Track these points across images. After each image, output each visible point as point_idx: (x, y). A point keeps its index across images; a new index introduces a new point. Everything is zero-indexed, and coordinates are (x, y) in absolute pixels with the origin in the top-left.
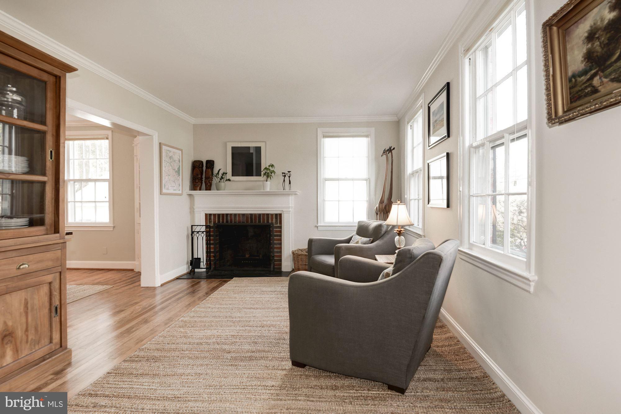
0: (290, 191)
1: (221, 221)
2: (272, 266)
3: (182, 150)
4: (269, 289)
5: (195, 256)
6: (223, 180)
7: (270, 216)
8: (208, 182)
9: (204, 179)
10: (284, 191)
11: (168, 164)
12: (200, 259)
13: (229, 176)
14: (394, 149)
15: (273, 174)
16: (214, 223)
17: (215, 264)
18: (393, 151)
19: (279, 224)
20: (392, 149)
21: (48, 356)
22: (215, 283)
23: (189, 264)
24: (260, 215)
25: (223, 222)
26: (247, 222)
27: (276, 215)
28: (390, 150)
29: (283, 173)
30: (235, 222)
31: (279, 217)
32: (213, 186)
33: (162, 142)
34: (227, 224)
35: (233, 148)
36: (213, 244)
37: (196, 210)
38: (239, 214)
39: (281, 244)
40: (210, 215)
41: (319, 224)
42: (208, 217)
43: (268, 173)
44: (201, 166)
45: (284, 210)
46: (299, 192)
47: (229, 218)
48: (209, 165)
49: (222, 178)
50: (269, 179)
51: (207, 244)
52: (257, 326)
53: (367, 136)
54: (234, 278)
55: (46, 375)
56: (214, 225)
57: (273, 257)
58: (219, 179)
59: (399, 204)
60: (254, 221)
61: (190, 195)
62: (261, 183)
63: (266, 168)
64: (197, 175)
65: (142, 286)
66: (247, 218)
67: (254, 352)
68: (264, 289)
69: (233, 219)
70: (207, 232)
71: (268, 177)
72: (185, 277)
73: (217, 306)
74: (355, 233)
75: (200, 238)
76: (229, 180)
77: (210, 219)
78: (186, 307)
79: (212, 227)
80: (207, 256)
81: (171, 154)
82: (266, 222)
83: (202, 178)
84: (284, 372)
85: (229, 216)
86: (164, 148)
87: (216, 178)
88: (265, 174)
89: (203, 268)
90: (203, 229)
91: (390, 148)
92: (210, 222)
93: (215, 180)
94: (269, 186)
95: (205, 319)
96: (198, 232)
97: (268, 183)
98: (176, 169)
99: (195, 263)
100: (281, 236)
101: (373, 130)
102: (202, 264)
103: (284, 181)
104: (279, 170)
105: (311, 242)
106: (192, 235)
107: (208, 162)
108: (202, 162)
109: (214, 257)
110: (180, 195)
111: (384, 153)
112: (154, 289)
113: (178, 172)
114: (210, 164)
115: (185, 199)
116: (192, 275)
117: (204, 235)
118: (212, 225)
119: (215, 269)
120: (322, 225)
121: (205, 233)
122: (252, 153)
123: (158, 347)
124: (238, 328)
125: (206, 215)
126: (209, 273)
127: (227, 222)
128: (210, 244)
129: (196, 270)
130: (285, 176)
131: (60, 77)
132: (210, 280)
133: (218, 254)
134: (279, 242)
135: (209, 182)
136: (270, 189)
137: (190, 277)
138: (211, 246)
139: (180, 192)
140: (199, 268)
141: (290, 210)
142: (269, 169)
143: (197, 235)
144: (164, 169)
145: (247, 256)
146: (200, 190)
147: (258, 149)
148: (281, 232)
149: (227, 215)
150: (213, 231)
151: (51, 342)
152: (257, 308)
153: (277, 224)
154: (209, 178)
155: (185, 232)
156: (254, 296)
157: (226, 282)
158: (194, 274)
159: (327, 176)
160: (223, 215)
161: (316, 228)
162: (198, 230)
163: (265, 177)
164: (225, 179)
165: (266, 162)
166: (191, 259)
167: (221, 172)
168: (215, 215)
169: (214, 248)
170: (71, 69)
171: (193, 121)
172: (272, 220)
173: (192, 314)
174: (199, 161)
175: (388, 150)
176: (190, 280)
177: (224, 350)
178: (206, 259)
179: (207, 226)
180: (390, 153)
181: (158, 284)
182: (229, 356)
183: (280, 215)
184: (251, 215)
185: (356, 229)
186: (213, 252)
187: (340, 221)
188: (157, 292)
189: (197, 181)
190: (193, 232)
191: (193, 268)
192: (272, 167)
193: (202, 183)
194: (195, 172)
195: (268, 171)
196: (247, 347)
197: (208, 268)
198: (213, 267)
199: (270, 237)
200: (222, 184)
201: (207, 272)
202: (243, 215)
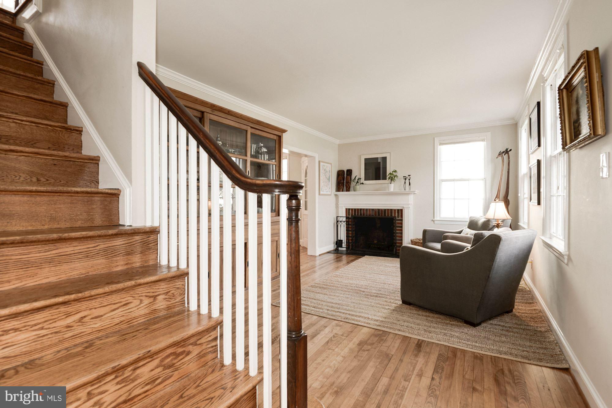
0: (410, 191)
1: (356, 214)
2: (395, 250)
3: (331, 164)
4: (391, 265)
5: (339, 239)
6: (358, 184)
7: (393, 211)
8: (347, 185)
9: (345, 183)
10: (405, 191)
11: (323, 174)
12: (342, 240)
13: (363, 180)
14: (511, 150)
15: (396, 178)
16: (352, 215)
17: (352, 246)
18: (510, 153)
19: (401, 217)
20: (508, 150)
21: (275, 278)
22: (352, 258)
23: (335, 244)
24: (385, 210)
25: (358, 214)
26: (376, 215)
27: (398, 210)
28: (507, 152)
29: (404, 177)
30: (366, 215)
31: (400, 212)
32: (352, 188)
33: (320, 160)
34: (361, 216)
35: (366, 159)
36: (351, 231)
37: (340, 205)
38: (370, 209)
39: (402, 233)
40: (349, 209)
41: (435, 219)
42: (348, 210)
43: (392, 177)
44: (343, 174)
45: (404, 206)
46: (417, 192)
47: (362, 212)
48: (348, 173)
49: (358, 182)
50: (393, 182)
51: (347, 230)
52: (381, 283)
53: (483, 140)
54: (366, 256)
55: (276, 286)
56: (352, 217)
57: (395, 243)
58: (355, 183)
59: (498, 202)
60: (380, 215)
61: (336, 195)
62: (386, 185)
63: (390, 174)
64: (341, 181)
65: (308, 254)
66: (375, 212)
67: (379, 294)
68: (388, 265)
69: (365, 212)
70: (346, 221)
71: (392, 180)
72: (332, 252)
73: (355, 270)
74: (467, 227)
75: (342, 226)
76: (363, 183)
77: (349, 212)
78: (336, 268)
79: (350, 218)
80: (347, 240)
81: (325, 167)
82: (390, 216)
83: (343, 183)
84: (397, 305)
85: (362, 210)
86: (321, 164)
87: (353, 182)
88: (389, 178)
89: (344, 248)
90: (344, 219)
91: (507, 150)
92: (349, 214)
93: (353, 184)
94: (392, 187)
95: (348, 275)
96: (341, 222)
97: (392, 185)
98: (328, 178)
99: (339, 243)
100: (402, 227)
101: (489, 134)
102: (343, 244)
103: (405, 183)
104: (400, 174)
105: (425, 232)
106: (337, 223)
107: (348, 171)
108: (344, 171)
109: (352, 240)
110: (330, 195)
111: (499, 155)
112: (315, 256)
113: (329, 179)
114: (350, 172)
115: (333, 198)
116: (336, 251)
117: (345, 224)
118: (350, 216)
119: (352, 249)
120: (438, 219)
121: (345, 222)
122: (380, 162)
123: (324, 283)
124: (369, 282)
125: (346, 209)
126: (348, 252)
127: (361, 214)
128: (349, 231)
129: (340, 249)
130: (406, 179)
131: (281, 136)
132: (349, 256)
133: (354, 238)
134: (401, 232)
135: (349, 186)
136: (394, 189)
137: (336, 252)
138: (350, 232)
139: (330, 193)
140: (341, 247)
141: (410, 206)
142: (393, 174)
143: (341, 223)
144: (321, 178)
145: (375, 242)
146: (342, 191)
147: (384, 159)
148: (402, 224)
149: (361, 209)
150: (351, 222)
151: (276, 271)
152: (381, 274)
153: (399, 217)
154: (349, 182)
155: (332, 221)
156: (380, 268)
157: (360, 258)
158: (338, 251)
159: (443, 178)
160: (358, 209)
161: (433, 222)
162: (340, 220)
163: (390, 180)
164: (360, 183)
165: (390, 169)
166: (336, 240)
167: (357, 178)
168: (352, 209)
169: (352, 234)
170: (284, 131)
171: (338, 142)
172: (395, 214)
173: (340, 272)
174: (342, 170)
175: (503, 152)
176: (336, 254)
177: (360, 291)
178: (346, 242)
179: (347, 218)
180: (507, 155)
181: (317, 254)
182: (364, 293)
183: (402, 210)
184: (379, 210)
185: (467, 223)
186: (351, 237)
187: (455, 217)
188: (317, 258)
189: (340, 185)
190: (337, 221)
191: (338, 247)
192: (395, 172)
193: (344, 186)
194: (339, 179)
195: (392, 176)
196: (374, 291)
197: (348, 247)
198: (350, 247)
199: (393, 227)
200: (358, 187)
201: (347, 250)
202: (373, 210)
